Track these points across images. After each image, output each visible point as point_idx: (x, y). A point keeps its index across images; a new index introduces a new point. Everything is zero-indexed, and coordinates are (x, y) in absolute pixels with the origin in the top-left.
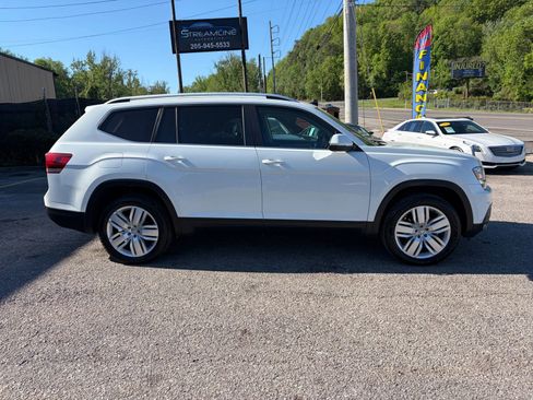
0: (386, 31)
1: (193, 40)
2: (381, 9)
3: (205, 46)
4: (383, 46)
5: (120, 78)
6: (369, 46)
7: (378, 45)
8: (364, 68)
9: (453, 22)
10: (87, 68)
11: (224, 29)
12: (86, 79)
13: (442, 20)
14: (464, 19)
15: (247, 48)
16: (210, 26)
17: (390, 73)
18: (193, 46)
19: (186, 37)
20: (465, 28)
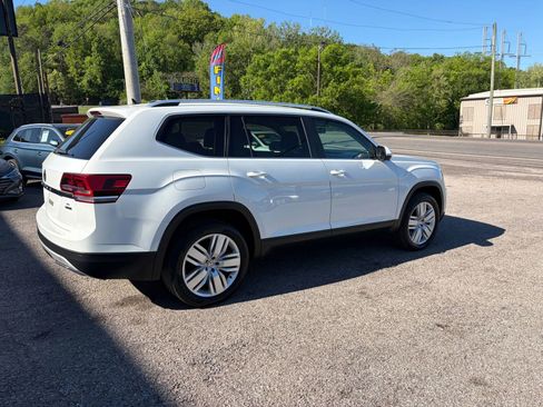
0: (95, 34)
2: (84, 10)
4: (93, 49)
6: (76, 48)
7: (88, 47)
8: (72, 71)
9: (162, 37)
13: (151, 34)
14: (171, 36)
17: (104, 79)
20: (173, 45)
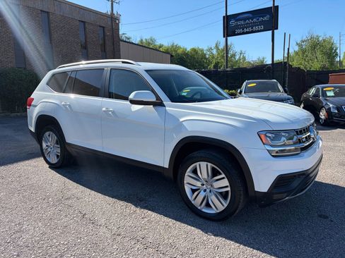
1: (237, 27)
3: (245, 30)
5: (234, 55)
10: (215, 52)
11: (260, 17)
12: (213, 57)
15: (277, 29)
16: (250, 15)
18: (237, 31)
19: (234, 25)
